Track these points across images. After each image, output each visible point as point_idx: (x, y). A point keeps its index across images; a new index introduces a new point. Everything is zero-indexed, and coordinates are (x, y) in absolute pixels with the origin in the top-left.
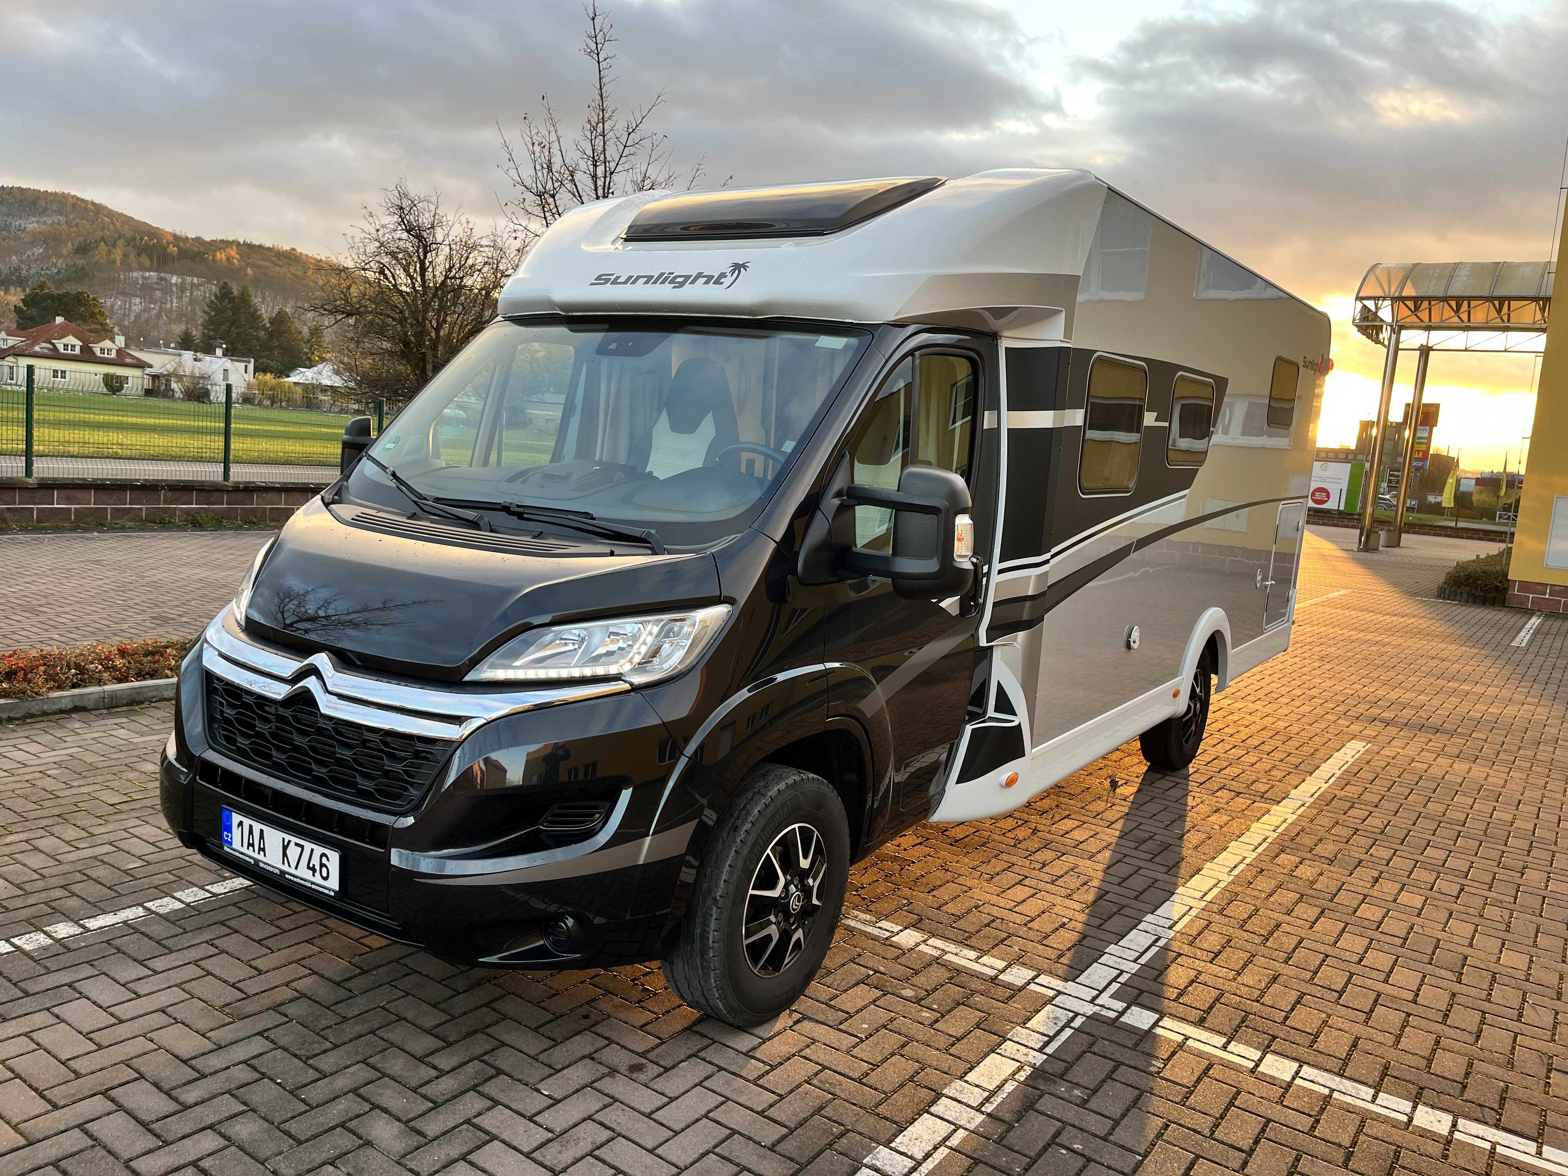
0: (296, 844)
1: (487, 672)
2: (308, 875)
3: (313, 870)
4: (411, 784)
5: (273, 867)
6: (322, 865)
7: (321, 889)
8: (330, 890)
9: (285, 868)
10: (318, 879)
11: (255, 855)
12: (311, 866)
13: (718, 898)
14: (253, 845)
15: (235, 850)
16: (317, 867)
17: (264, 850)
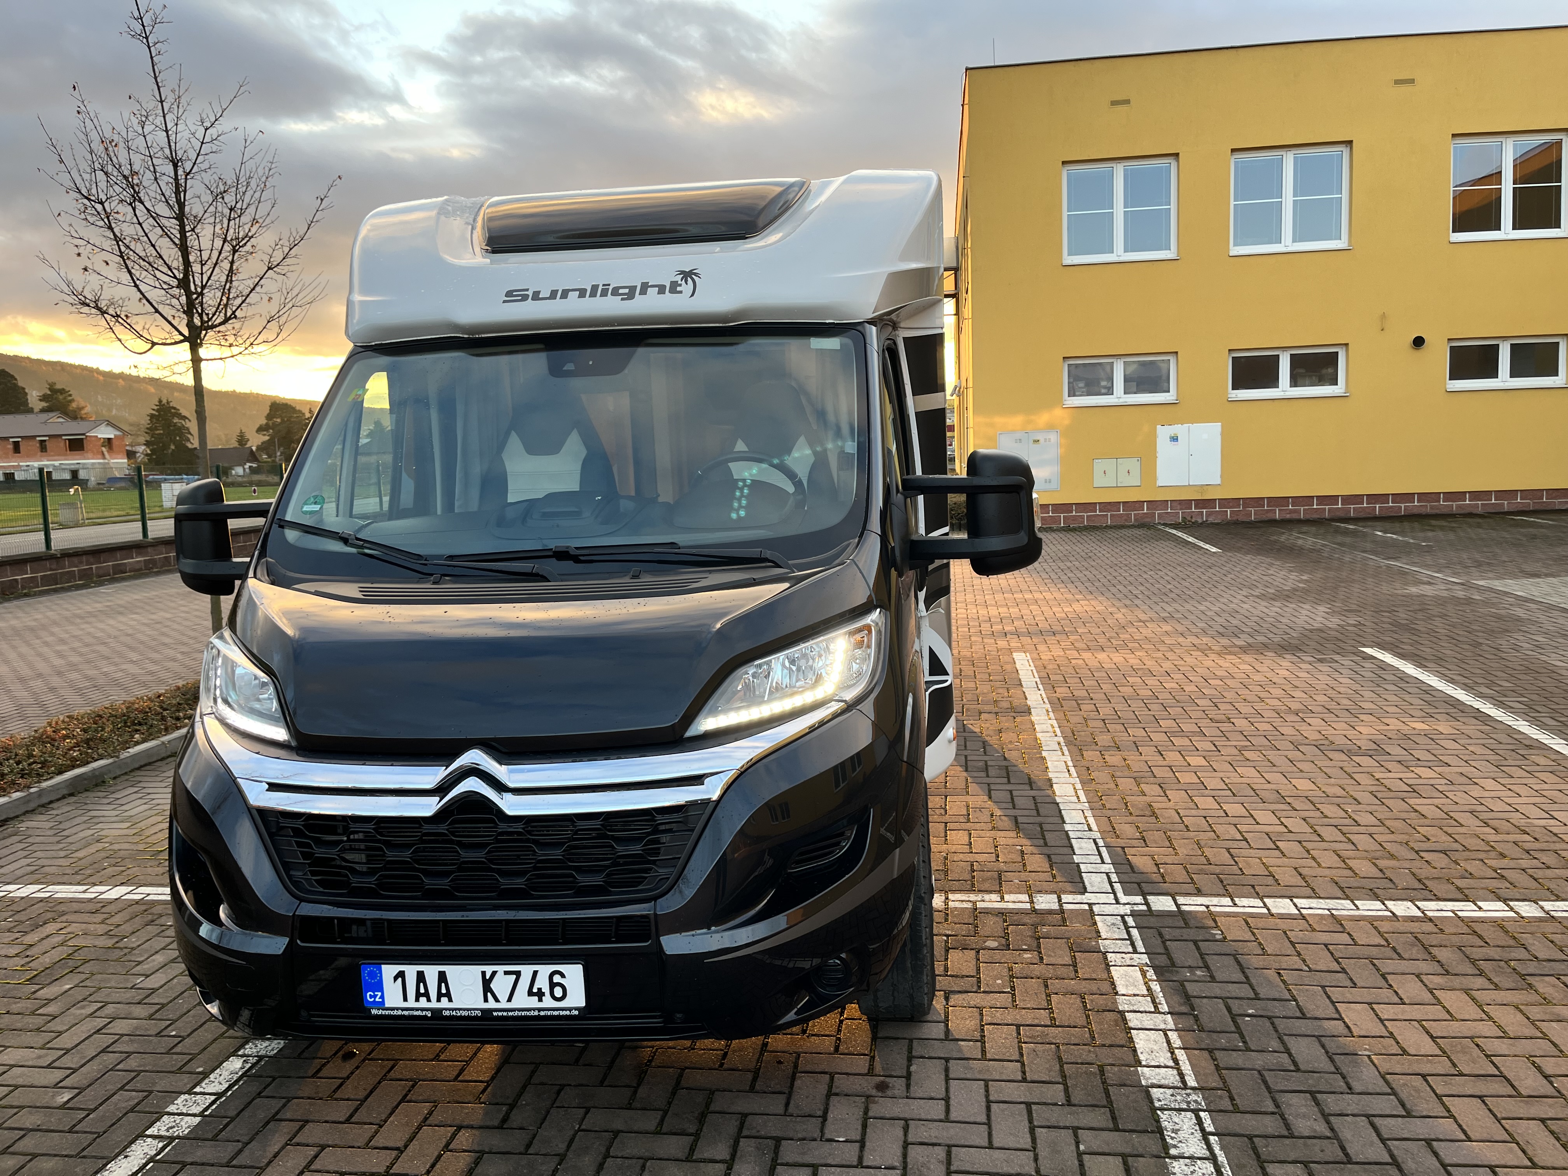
0: (506, 973)
1: (707, 723)
2: (533, 1002)
3: (540, 994)
4: (654, 862)
5: (468, 1010)
6: (552, 985)
7: (556, 1013)
8: (570, 1009)
9: (492, 1004)
10: (548, 1002)
11: (434, 1004)
12: (535, 990)
13: (923, 895)
14: (427, 995)
15: (392, 1009)
16: (546, 990)
17: (448, 995)
